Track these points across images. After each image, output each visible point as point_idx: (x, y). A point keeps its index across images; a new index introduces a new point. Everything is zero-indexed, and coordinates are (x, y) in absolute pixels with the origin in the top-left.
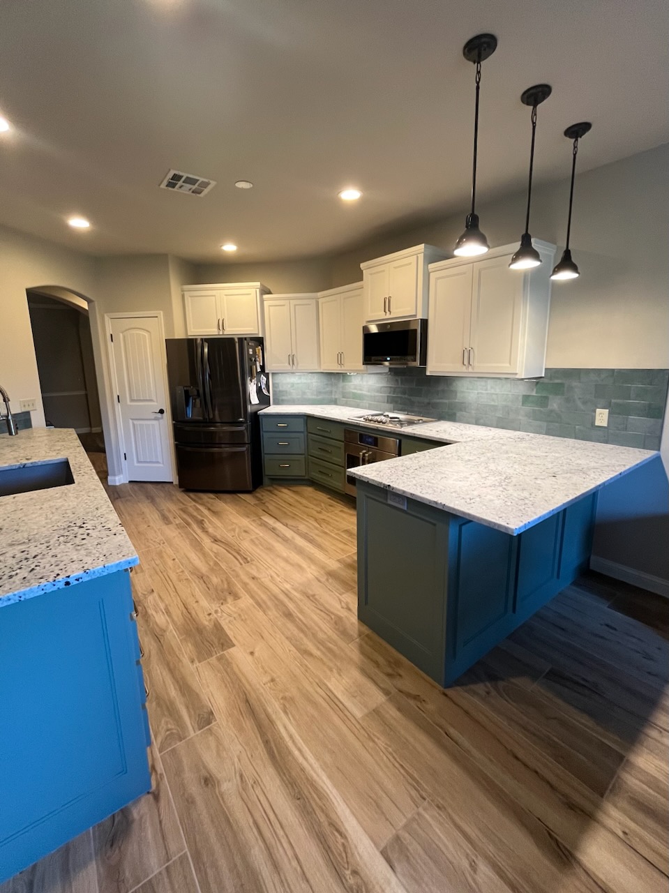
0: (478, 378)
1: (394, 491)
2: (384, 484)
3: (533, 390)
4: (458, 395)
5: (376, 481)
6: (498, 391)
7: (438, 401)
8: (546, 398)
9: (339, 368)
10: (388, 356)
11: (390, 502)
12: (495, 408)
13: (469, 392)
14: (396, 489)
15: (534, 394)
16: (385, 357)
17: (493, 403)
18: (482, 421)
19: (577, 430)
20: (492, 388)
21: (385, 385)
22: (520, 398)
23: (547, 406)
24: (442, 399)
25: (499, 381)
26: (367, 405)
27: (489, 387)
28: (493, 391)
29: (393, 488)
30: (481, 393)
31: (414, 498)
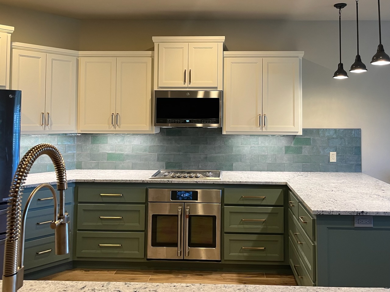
0: (251, 135)
1: (368, 214)
2: (358, 212)
3: (292, 143)
4: (234, 149)
5: (348, 212)
6: (267, 144)
7: (215, 155)
8: (301, 148)
9: (113, 129)
10: (188, 118)
11: (356, 225)
12: (265, 157)
13: (243, 147)
14: (370, 212)
15: (292, 145)
16: (185, 119)
17: (263, 154)
18: (256, 168)
19: (320, 166)
20: (262, 142)
21: (152, 144)
22: (284, 149)
23: (301, 153)
24: (219, 153)
25: (267, 138)
26: (130, 165)
27: (260, 143)
28: (263, 145)
29: (367, 213)
30: (254, 147)
31: (387, 215)
